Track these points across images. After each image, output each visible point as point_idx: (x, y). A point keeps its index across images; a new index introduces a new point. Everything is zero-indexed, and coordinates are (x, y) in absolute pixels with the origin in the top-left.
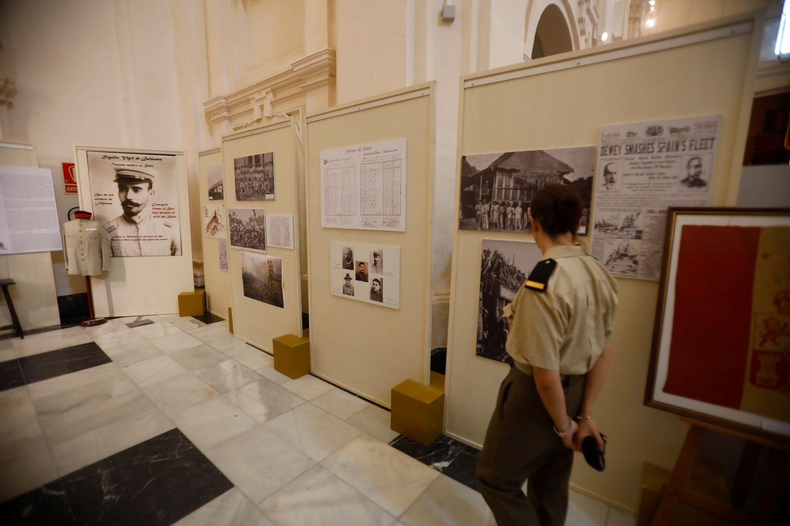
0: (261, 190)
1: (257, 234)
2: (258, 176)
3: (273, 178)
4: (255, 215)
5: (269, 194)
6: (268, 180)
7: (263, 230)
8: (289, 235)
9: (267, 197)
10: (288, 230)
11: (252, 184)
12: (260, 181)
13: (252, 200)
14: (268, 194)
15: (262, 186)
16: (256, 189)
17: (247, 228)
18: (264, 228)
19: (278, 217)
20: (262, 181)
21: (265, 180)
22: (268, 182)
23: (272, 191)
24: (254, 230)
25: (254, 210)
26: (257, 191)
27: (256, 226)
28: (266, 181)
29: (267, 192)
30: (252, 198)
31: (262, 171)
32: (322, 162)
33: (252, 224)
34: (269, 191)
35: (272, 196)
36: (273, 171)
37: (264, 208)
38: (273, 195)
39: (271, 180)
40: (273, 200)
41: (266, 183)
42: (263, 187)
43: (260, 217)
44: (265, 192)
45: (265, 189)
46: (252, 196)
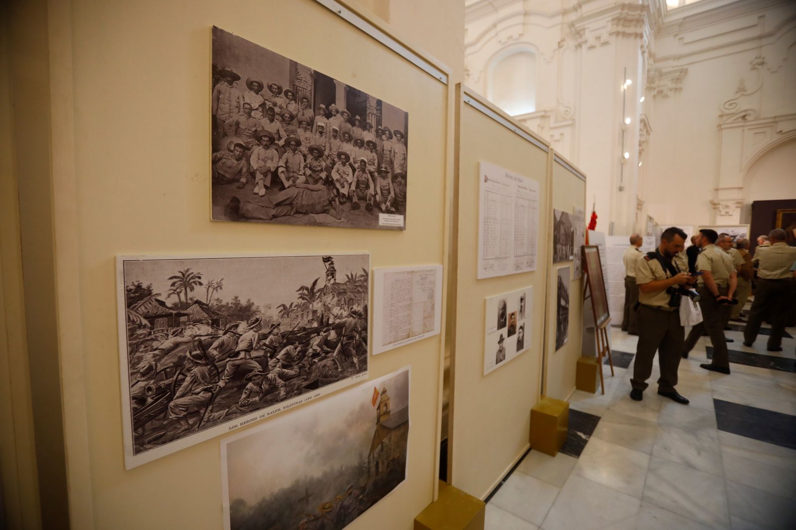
0: (363, 198)
1: (339, 334)
2: (359, 154)
3: (404, 176)
4: (332, 272)
5: (392, 213)
6: (390, 175)
7: (363, 316)
8: (433, 308)
9: (384, 219)
10: (432, 296)
11: (329, 169)
12: (364, 171)
13: (321, 225)
14: (388, 211)
15: (368, 187)
16: (344, 191)
17: (283, 329)
18: (366, 309)
19: (412, 272)
20: (371, 173)
21: (379, 171)
22: (390, 180)
23: (399, 206)
24: (324, 324)
25: (327, 259)
26: (349, 198)
27: (336, 311)
28: (384, 178)
29: (383, 207)
30: (320, 218)
31: (372, 146)
32: (482, 179)
33: (317, 305)
34: (392, 205)
35: (396, 220)
36: (405, 159)
37: (366, 252)
38: (402, 217)
39: (400, 179)
40: (401, 229)
41: (381, 182)
42: (371, 191)
43: (351, 279)
44: (378, 205)
45: (378, 198)
46: (325, 211)
